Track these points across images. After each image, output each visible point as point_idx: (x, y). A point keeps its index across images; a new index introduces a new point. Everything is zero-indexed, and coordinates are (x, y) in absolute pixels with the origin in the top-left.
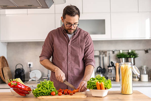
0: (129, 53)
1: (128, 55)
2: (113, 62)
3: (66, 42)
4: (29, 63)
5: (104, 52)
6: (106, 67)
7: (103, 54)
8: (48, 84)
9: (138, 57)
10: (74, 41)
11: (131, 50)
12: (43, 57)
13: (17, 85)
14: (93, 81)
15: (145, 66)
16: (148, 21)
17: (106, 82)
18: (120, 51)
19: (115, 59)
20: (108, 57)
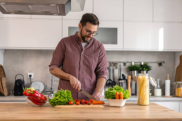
0: (141, 66)
1: (140, 68)
2: (125, 75)
3: (79, 50)
4: (29, 74)
5: (115, 64)
6: (116, 81)
7: (113, 66)
8: (65, 93)
9: (151, 70)
10: (88, 50)
11: (144, 63)
12: (53, 66)
13: (34, 93)
14: (111, 91)
15: (159, 80)
16: (161, 31)
17: (124, 92)
18: (131, 63)
19: (126, 71)
20: (119, 69)
